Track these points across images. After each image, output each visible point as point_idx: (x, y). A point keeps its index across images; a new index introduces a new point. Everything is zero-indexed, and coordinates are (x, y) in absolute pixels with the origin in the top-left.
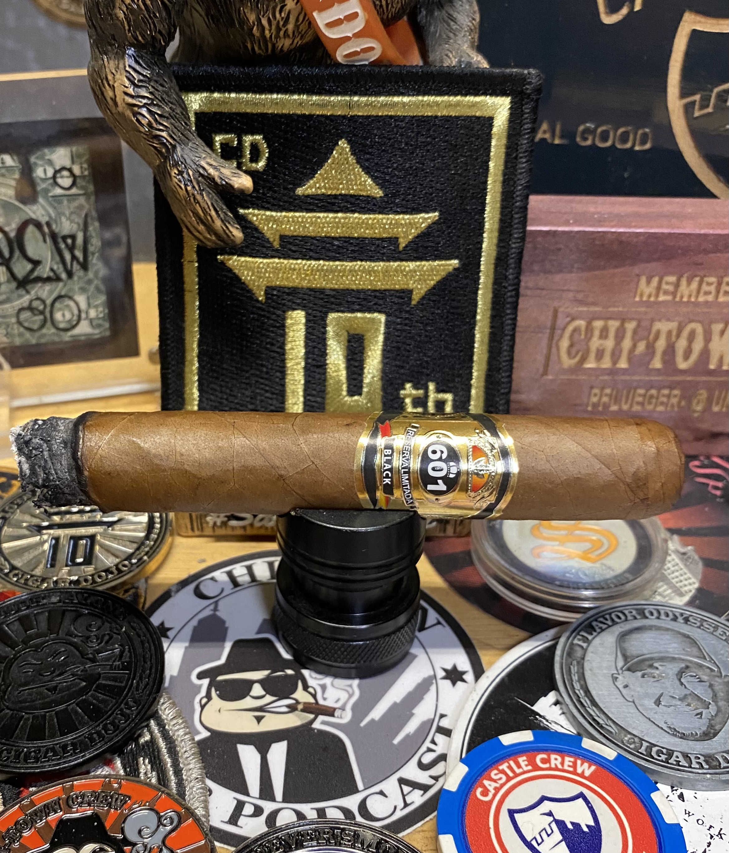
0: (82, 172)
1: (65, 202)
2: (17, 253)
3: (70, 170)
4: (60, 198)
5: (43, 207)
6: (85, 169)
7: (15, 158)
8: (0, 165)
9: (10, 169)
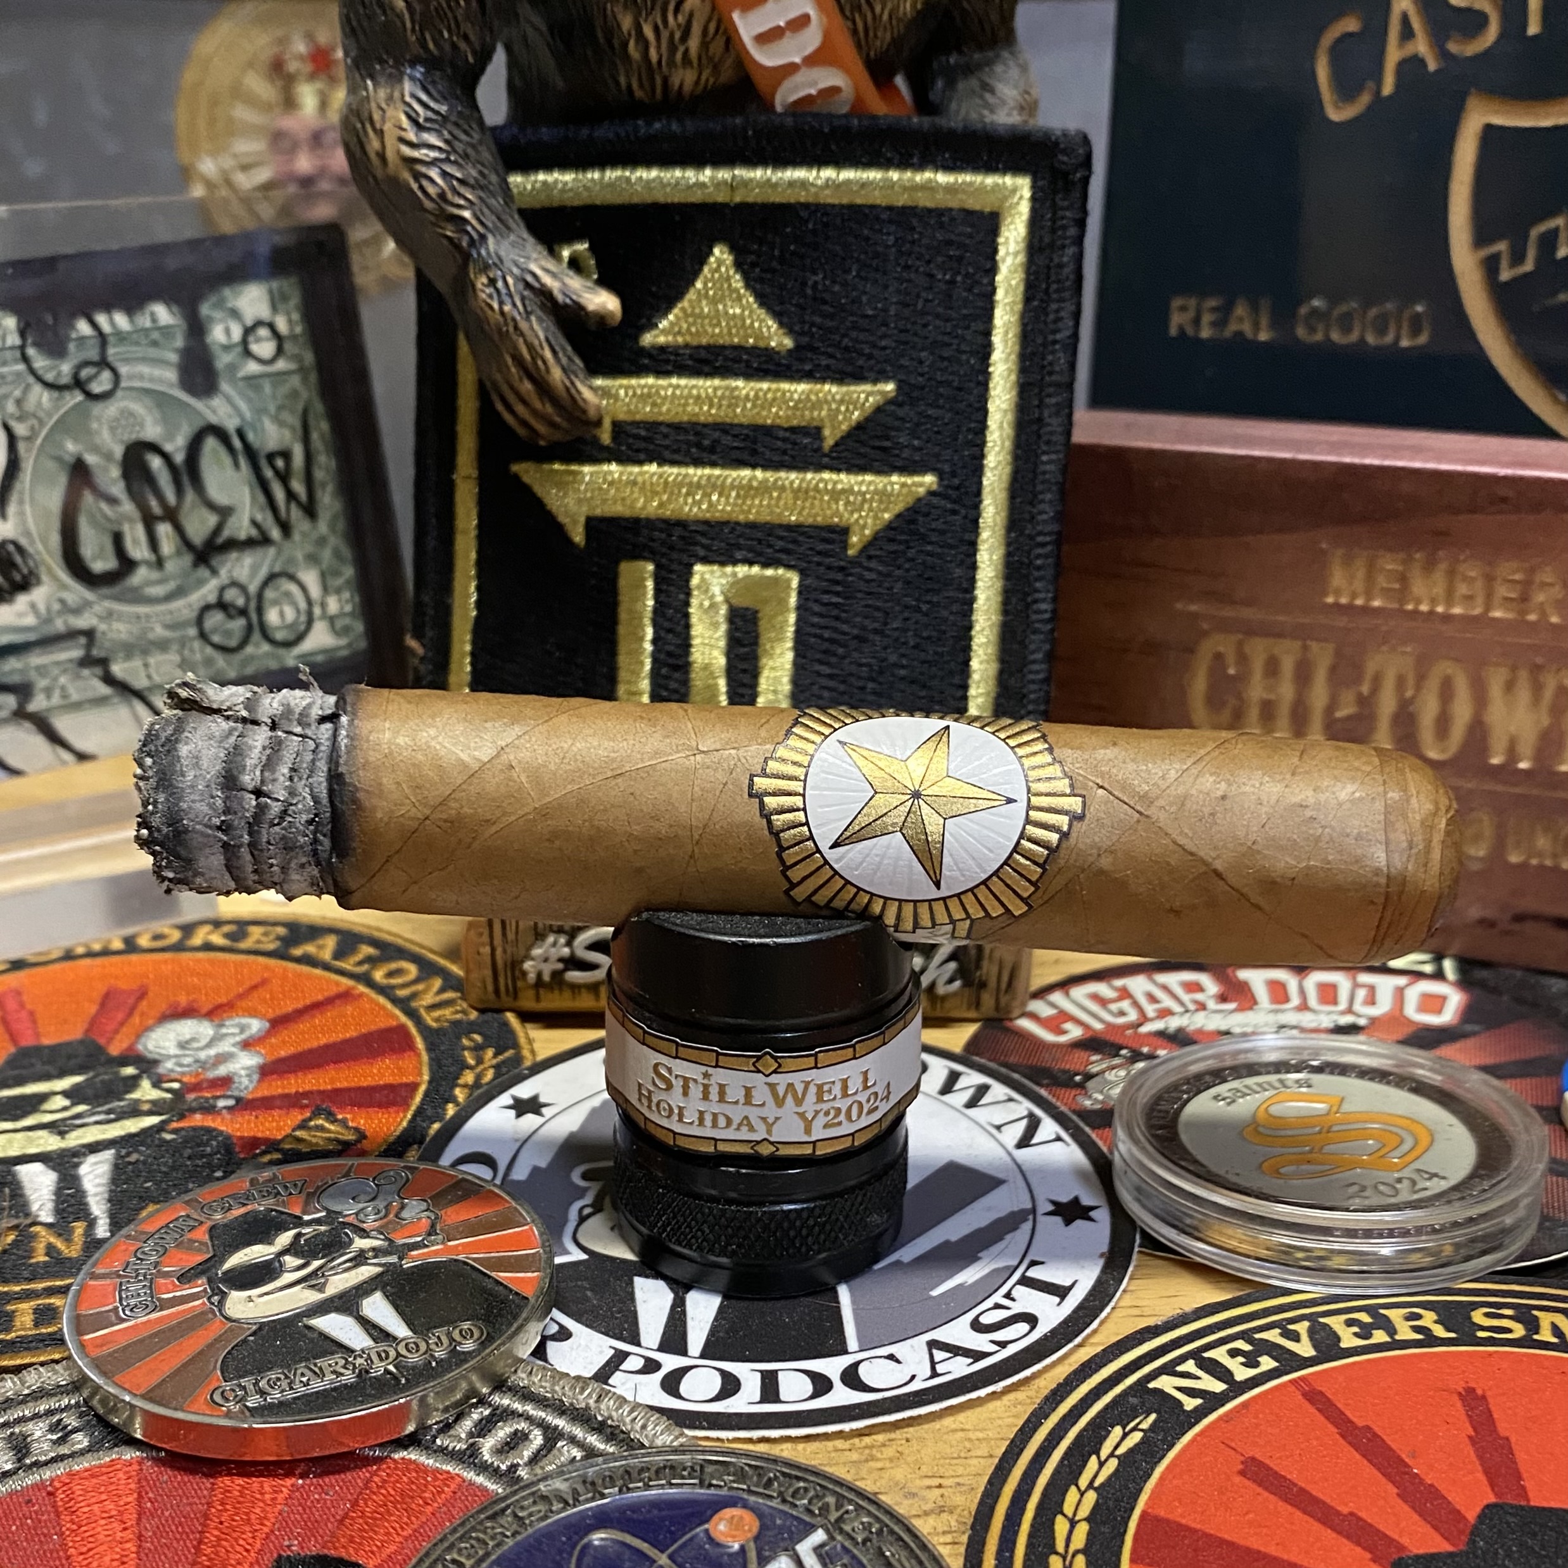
0: (293, 327)
1: (267, 388)
2: (190, 497)
3: (271, 326)
4: (257, 380)
5: (229, 400)
6: (297, 323)
7: (175, 309)
8: (148, 324)
9: (166, 331)
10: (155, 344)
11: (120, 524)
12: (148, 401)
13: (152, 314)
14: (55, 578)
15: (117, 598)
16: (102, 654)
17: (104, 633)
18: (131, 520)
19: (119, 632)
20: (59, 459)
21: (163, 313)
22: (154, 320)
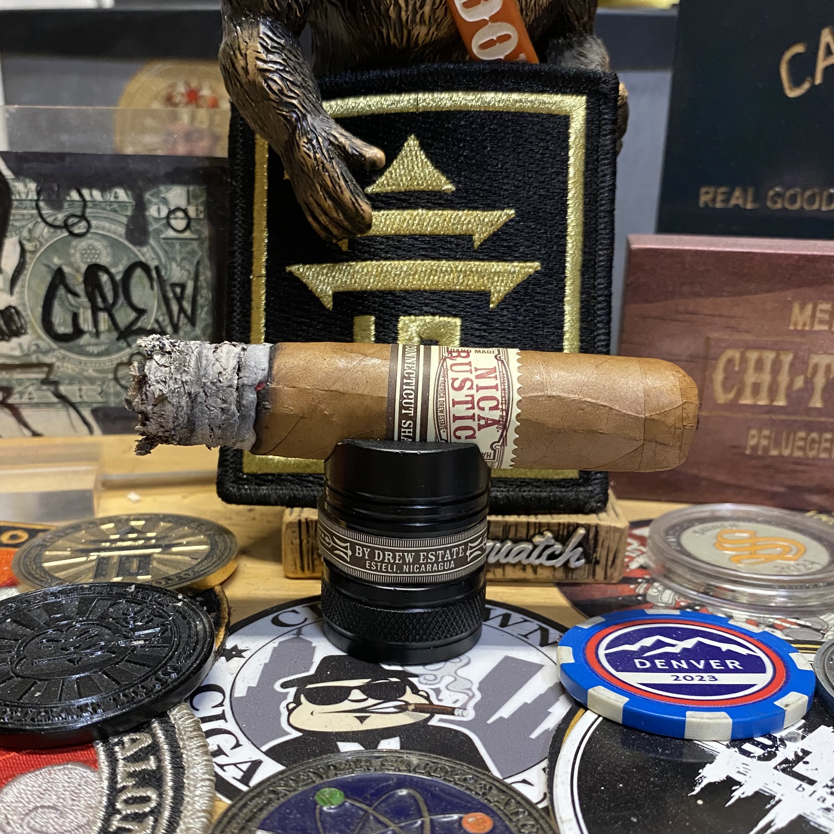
0: (197, 215)
1: (177, 247)
2: (121, 300)
3: (185, 211)
4: (171, 241)
5: (153, 249)
6: (201, 212)
7: (129, 193)
8: (112, 199)
9: (122, 205)
10: (115, 211)
11: (78, 308)
12: (105, 243)
13: (116, 193)
14: (35, 332)
15: (70, 350)
16: (56, 379)
17: (58, 367)
18: (85, 308)
19: (68, 368)
20: (48, 266)
21: (122, 194)
22: (116, 197)
